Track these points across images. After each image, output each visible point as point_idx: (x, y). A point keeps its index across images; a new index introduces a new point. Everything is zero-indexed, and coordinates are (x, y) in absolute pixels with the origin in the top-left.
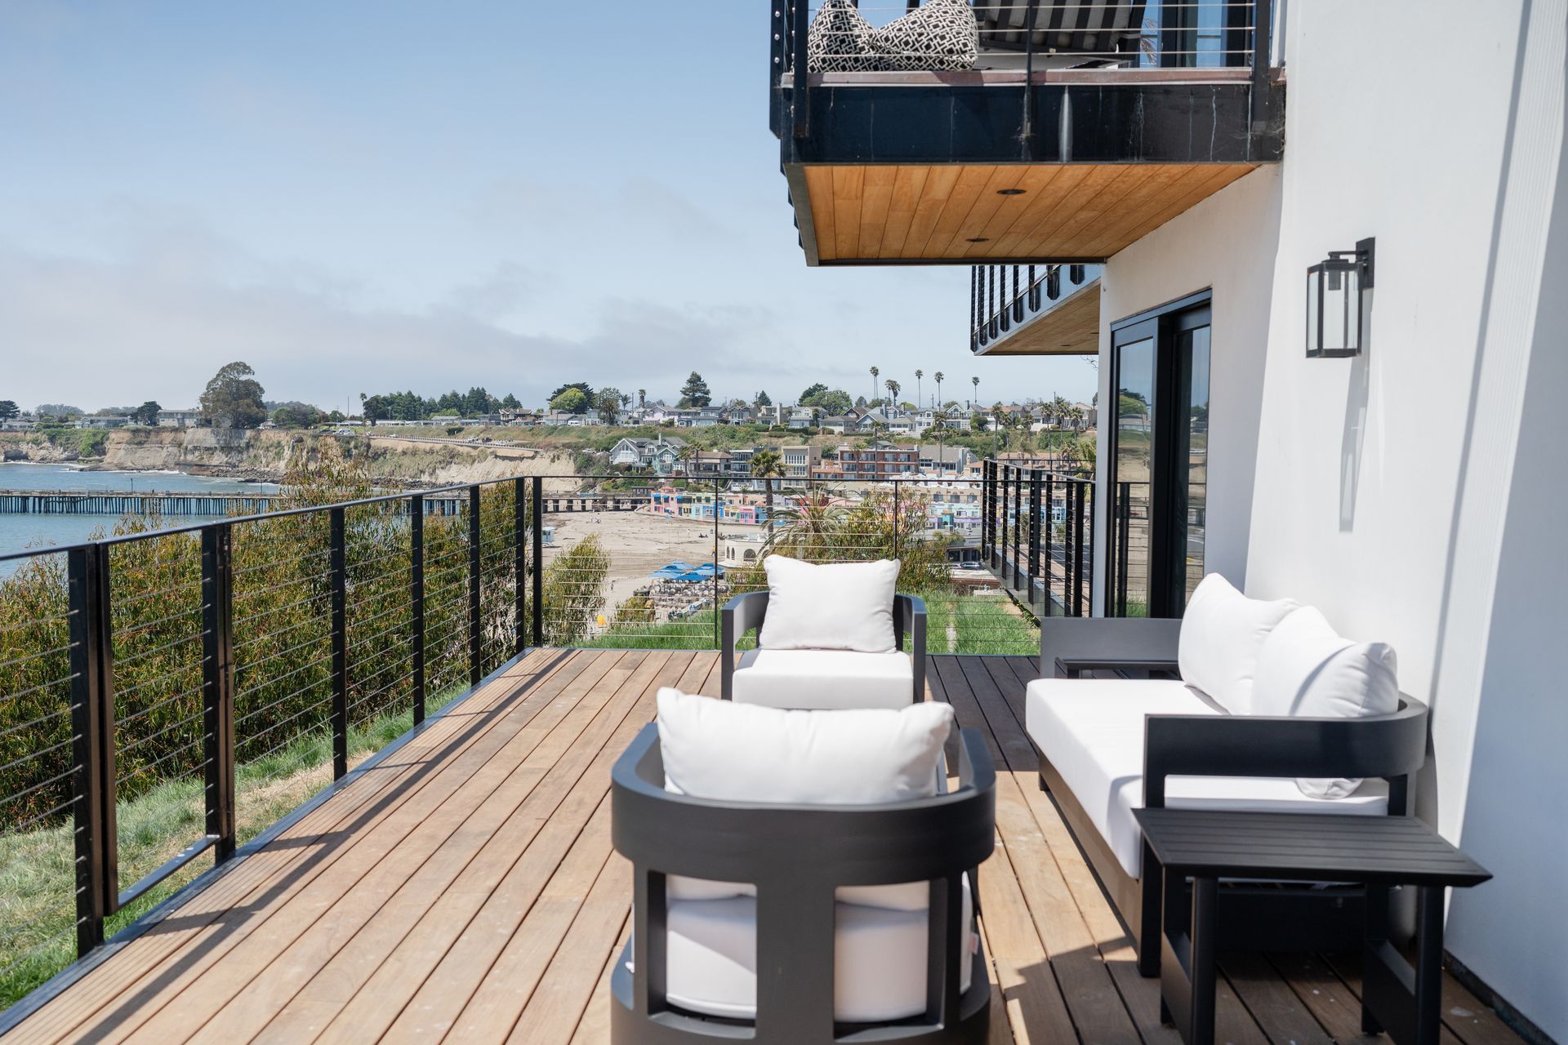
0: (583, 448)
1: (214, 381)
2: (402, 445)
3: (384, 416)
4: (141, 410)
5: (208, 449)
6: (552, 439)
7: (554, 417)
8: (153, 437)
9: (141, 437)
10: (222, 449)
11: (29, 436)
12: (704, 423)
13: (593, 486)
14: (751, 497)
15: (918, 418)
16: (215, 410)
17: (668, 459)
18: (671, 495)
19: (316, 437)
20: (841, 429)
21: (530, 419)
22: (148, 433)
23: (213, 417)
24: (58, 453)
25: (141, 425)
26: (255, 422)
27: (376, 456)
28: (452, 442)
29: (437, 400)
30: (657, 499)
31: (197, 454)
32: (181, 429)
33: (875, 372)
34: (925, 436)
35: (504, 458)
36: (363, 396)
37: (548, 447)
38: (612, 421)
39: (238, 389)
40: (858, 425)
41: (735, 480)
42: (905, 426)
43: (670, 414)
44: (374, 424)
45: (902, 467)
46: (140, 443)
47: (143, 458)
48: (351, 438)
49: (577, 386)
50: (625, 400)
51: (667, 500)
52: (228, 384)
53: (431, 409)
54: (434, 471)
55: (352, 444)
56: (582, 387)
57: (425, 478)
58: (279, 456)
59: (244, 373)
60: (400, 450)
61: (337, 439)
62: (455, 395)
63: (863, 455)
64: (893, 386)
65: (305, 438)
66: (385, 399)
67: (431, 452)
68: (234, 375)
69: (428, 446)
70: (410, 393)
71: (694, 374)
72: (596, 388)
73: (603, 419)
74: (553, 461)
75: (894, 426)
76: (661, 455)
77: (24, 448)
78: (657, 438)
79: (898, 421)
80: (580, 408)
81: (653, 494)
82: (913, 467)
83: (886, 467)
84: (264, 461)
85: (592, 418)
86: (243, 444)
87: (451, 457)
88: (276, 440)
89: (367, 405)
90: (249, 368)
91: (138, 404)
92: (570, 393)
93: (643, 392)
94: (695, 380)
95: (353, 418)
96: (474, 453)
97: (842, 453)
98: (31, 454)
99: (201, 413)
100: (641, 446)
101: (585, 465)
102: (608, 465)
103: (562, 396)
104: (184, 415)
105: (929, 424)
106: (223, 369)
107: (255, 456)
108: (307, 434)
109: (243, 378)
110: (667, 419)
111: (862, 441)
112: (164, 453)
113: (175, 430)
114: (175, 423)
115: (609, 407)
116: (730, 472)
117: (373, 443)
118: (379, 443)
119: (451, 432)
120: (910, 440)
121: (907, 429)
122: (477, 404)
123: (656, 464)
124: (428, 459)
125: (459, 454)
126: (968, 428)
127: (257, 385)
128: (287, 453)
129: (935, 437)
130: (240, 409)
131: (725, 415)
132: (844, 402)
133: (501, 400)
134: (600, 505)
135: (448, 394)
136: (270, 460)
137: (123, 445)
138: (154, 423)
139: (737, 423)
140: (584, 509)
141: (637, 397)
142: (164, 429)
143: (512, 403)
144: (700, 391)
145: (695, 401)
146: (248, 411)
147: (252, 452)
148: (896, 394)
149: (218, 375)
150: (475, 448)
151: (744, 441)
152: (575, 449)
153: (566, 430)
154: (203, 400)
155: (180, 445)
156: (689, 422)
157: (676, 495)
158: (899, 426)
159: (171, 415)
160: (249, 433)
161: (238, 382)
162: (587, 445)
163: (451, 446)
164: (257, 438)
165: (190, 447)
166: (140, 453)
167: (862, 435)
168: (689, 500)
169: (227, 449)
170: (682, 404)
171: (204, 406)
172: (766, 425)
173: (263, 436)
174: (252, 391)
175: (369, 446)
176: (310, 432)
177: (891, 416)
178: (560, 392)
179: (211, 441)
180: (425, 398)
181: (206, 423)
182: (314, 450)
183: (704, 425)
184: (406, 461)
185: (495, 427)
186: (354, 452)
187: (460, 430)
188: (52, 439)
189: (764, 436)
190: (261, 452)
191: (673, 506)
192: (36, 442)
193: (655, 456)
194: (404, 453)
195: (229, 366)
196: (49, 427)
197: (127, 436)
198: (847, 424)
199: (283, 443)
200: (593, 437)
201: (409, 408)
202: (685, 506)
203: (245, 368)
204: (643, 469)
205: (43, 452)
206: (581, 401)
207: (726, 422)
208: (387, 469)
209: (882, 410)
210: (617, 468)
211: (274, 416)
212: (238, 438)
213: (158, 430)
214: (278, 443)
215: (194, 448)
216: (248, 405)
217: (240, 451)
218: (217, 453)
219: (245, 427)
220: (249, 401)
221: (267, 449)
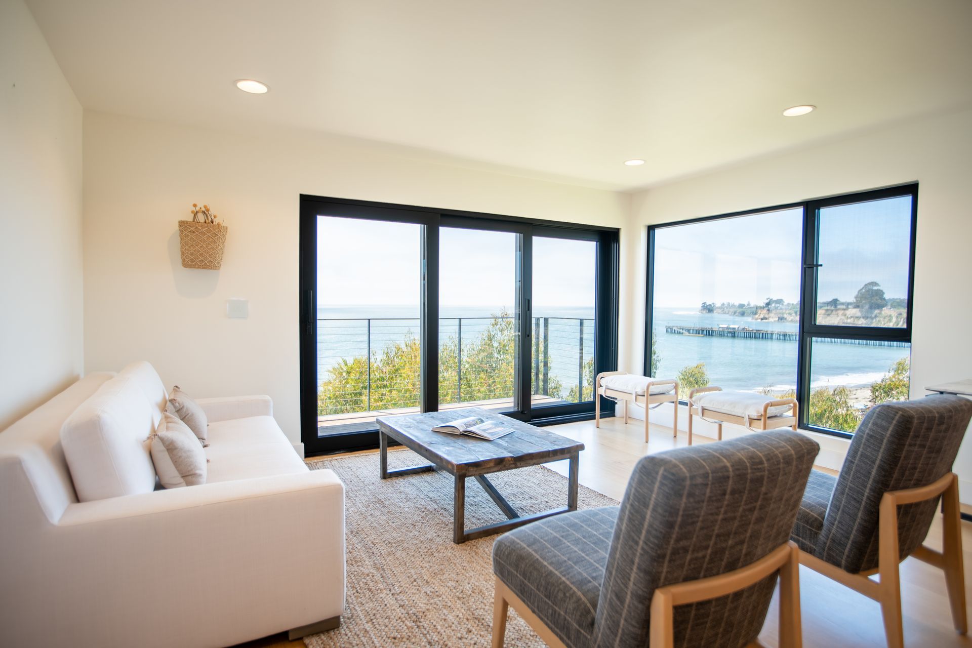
1: (861, 290)
4: (831, 301)
5: (857, 317)
8: (834, 312)
9: (829, 312)
10: (863, 318)
11: (787, 312)
16: (861, 301)
22: (832, 311)
23: (860, 304)
25: (830, 308)
26: (880, 307)
31: (852, 319)
32: (847, 309)
39: (872, 292)
46: (829, 315)
47: (830, 321)
52: (868, 291)
58: (890, 321)
59: (875, 286)
65: (903, 313)
68: (871, 287)
77: (785, 316)
84: (883, 323)
86: (873, 316)
88: (889, 314)
90: (878, 284)
91: (830, 299)
98: (787, 319)
99: (854, 303)
104: (848, 304)
106: (866, 285)
107: (879, 321)
109: (875, 288)
112: (839, 318)
113: (844, 310)
114: (844, 307)
127: (882, 291)
128: (894, 320)
130: (872, 301)
136: (885, 322)
137: (821, 316)
138: (836, 306)
142: (839, 309)
146: (876, 302)
147: (878, 319)
149: (863, 287)
154: (856, 297)
155: (845, 315)
159: (843, 304)
160: (877, 311)
161: (873, 290)
164: (880, 313)
165: (849, 316)
166: (828, 318)
169: (866, 318)
171: (857, 300)
173: (883, 312)
174: (880, 293)
179: (859, 314)
181: (857, 306)
190: (882, 319)
192: (790, 314)
195: (869, 283)
196: (794, 308)
197: (823, 312)
199: (893, 315)
203: (875, 284)
205: (792, 317)
211: (889, 304)
212: (872, 313)
213: (837, 310)
214: (890, 316)
215: (851, 317)
216: (877, 300)
217: (872, 319)
218: (862, 319)
219: (875, 308)
220: (877, 298)
221: (885, 318)
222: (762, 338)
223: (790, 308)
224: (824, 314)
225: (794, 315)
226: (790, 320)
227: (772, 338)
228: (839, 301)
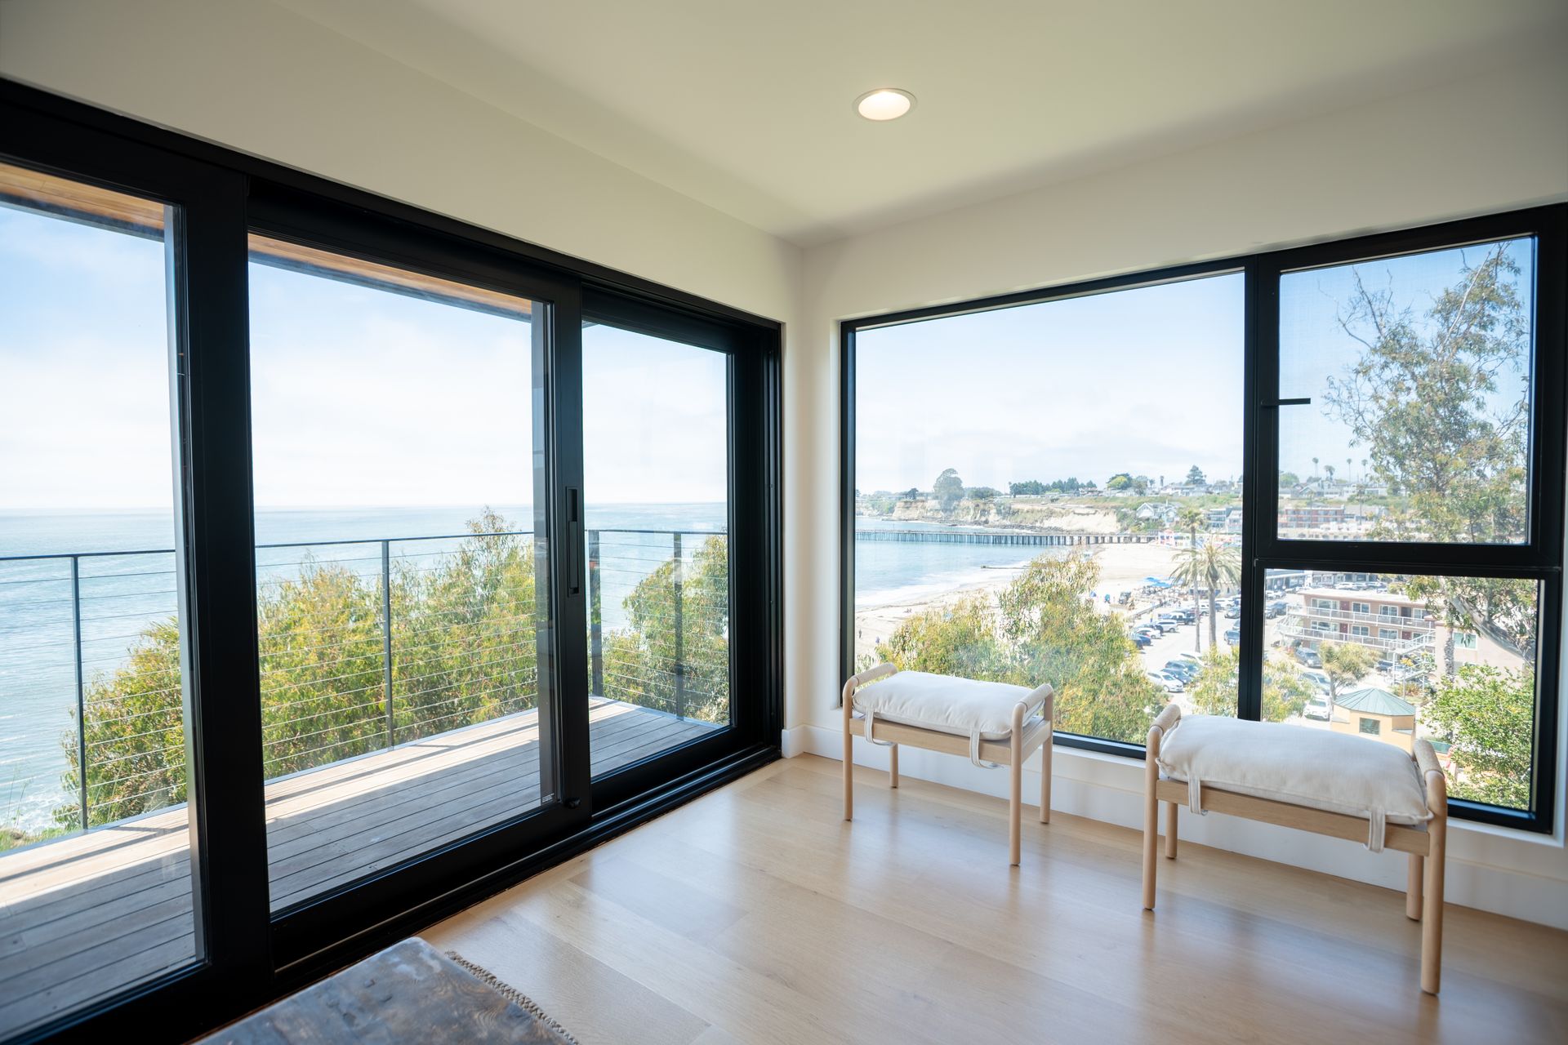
0: (1123, 508)
1: (939, 478)
2: (1026, 507)
3: (1020, 493)
4: (910, 492)
5: (937, 510)
6: (1106, 504)
7: (1109, 492)
8: (913, 505)
9: (908, 505)
10: (943, 510)
11: (864, 505)
12: (1199, 492)
13: (1126, 529)
14: (1221, 536)
15: (1345, 489)
16: (939, 491)
17: (1171, 514)
18: (1170, 535)
19: (985, 504)
20: (1289, 496)
21: (1096, 493)
22: (911, 503)
23: (939, 495)
24: (875, 512)
25: (908, 499)
26: (959, 497)
27: (1014, 513)
28: (1052, 506)
29: (1051, 484)
30: (1162, 537)
31: (932, 512)
32: (926, 501)
33: (1316, 461)
34: (1351, 500)
35: (1079, 514)
36: (1010, 483)
37: (1102, 508)
38: (1141, 493)
39: (951, 481)
40: (1301, 493)
41: (1214, 526)
42: (1336, 493)
43: (1175, 489)
44: (1015, 497)
45: (1331, 519)
46: (908, 508)
47: (909, 515)
48: (1002, 504)
49: (1123, 475)
50: (1152, 482)
51: (1168, 538)
52: (946, 479)
53: (1046, 489)
54: (1042, 520)
55: (1002, 507)
56: (1126, 475)
57: (1038, 524)
58: (968, 513)
59: (953, 474)
60: (1026, 510)
61: (995, 505)
62: (1060, 482)
63: (1302, 512)
64: (1330, 469)
65: (982, 504)
66: (1023, 485)
67: (1041, 511)
68: (949, 475)
69: (1039, 508)
70: (1035, 481)
71: (1194, 467)
72: (1134, 476)
73: (1137, 492)
74: (1105, 515)
75: (1327, 493)
76: (1167, 512)
78: (1165, 502)
79: (1330, 490)
80: (1124, 487)
81: (1160, 534)
82: (1339, 519)
83: (1319, 519)
84: (962, 516)
85: (1130, 492)
86: (952, 508)
87: (1051, 514)
88: (966, 506)
89: (1012, 488)
90: (955, 471)
91: (908, 490)
92: (1119, 479)
93: (1162, 478)
94: (1195, 470)
95: (1006, 494)
96: (1063, 511)
97: (1287, 510)
99: (934, 493)
100: (1155, 507)
101: (1122, 518)
102: (1135, 518)
103: (1115, 480)
104: (928, 494)
105: (1354, 492)
106: (944, 472)
107: (958, 513)
108: (981, 502)
109: (953, 476)
110: (1174, 491)
111: (1303, 503)
112: (918, 512)
113: (923, 501)
114: (923, 498)
115: (1140, 487)
116: (1210, 522)
117: (1012, 507)
118: (1016, 506)
119: (1052, 501)
120: (1339, 502)
121: (1337, 496)
122: (1070, 487)
123: (1164, 517)
124: (1039, 514)
125: (1055, 512)
126: (1386, 494)
127: (959, 479)
128: (972, 512)
129: (1358, 500)
130: (951, 491)
131: (1210, 489)
132: (1293, 480)
133: (1085, 484)
134: (1129, 540)
135: (1056, 481)
136: (964, 515)
137: (902, 509)
138: (914, 498)
139: (1218, 494)
140: (1119, 542)
141: (1158, 481)
142: (918, 501)
143: (1091, 485)
144: (1197, 475)
145: (1195, 482)
146: (955, 492)
147: (956, 511)
148: (1332, 474)
149: (941, 475)
150: (1064, 509)
151: (1222, 504)
152: (1117, 508)
153: (1115, 499)
154: (935, 487)
155: (925, 508)
156: (1187, 494)
157: (1174, 535)
158: (1331, 493)
159: (922, 494)
160: (955, 503)
161: (951, 478)
162: (1125, 507)
163: (1051, 508)
164: (959, 505)
165: (929, 509)
166: (908, 512)
167: (1304, 499)
168: (1182, 538)
169: (945, 510)
170: (1187, 483)
171: (936, 490)
172: (1237, 495)
173: (961, 504)
174: (957, 482)
175: (1010, 508)
176: (983, 501)
177: (1326, 488)
178: (1113, 478)
179: (938, 507)
180: (1044, 484)
181: (936, 498)
182: (984, 510)
183: (1197, 495)
184: (1028, 515)
185: (1076, 498)
186: (1003, 511)
187: (1057, 499)
188: (873, 506)
189: (1235, 501)
190: (961, 511)
191: (1172, 541)
192: (867, 508)
193: (1163, 513)
194: (1028, 512)
195: (946, 471)
197: (903, 504)
198: (1292, 493)
199: (971, 507)
200: (1130, 502)
201: (1036, 489)
202: (1179, 541)
203: (953, 471)
204: (1156, 520)
206: (1126, 483)
207: (1211, 493)
208: (1019, 520)
209: (1319, 485)
210: (1141, 519)
211: (966, 494)
212: (951, 505)
213: (916, 502)
214: (968, 507)
215: (931, 510)
216: (955, 489)
217: (951, 511)
218: (941, 512)
219: (953, 500)
220: (955, 487)
221: (963, 510)
225: (871, 508)
228: (917, 491)
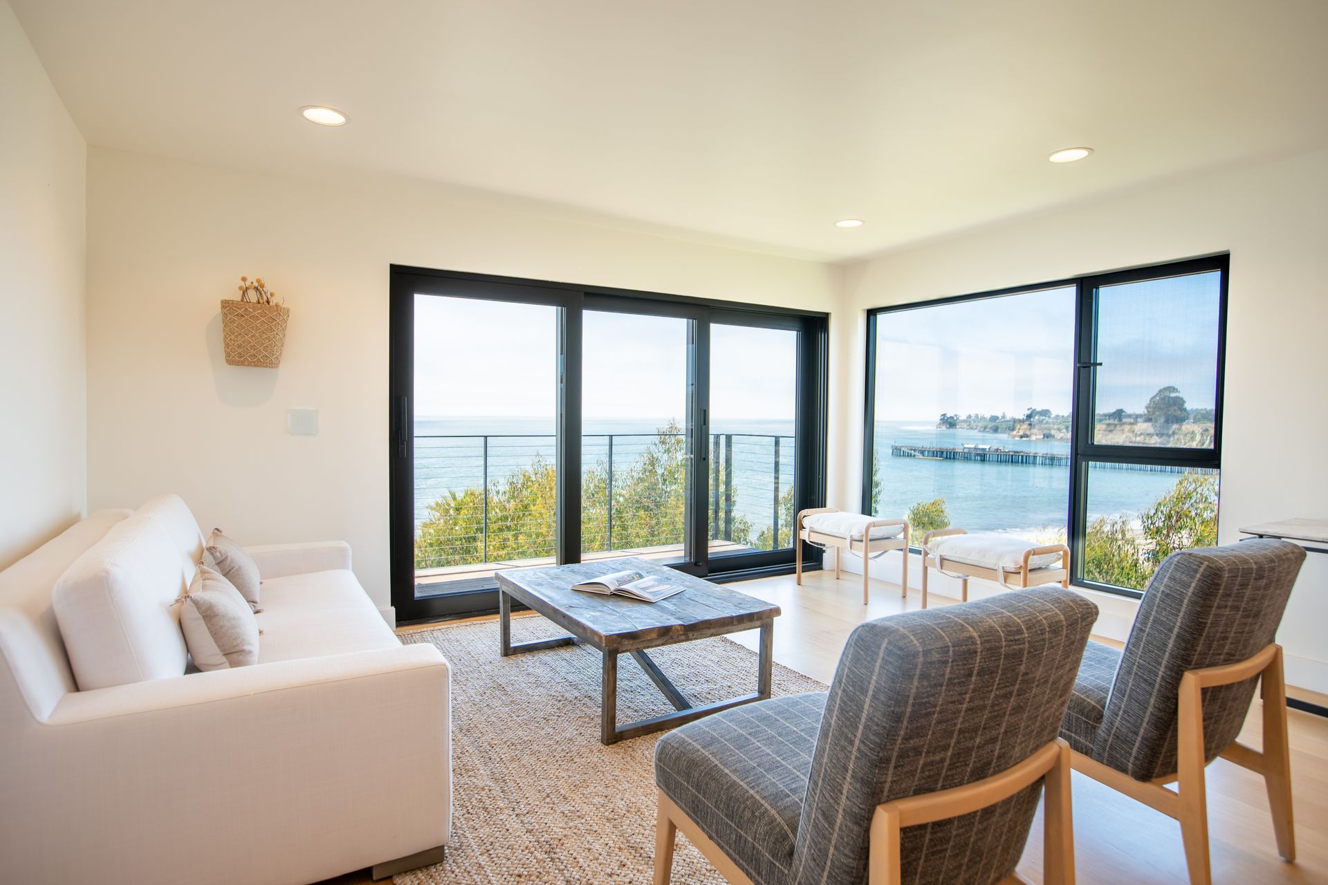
1: (1154, 397)
4: (1115, 413)
5: (1148, 434)
8: (1118, 428)
9: (1112, 428)
10: (1157, 435)
11: (1056, 427)
16: (1154, 413)
22: (1115, 425)
23: (1153, 417)
25: (1112, 421)
26: (1180, 420)
31: (1142, 437)
32: (1135, 423)
39: (1169, 401)
46: (1111, 431)
47: (1112, 439)
52: (1163, 399)
58: (1193, 439)
59: (1173, 392)
65: (1209, 429)
68: (1167, 393)
77: (1053, 432)
84: (1183, 442)
86: (1170, 432)
88: (1191, 430)
90: (1177, 389)
91: (1112, 410)
98: (1056, 436)
99: (1145, 415)
104: (1137, 416)
106: (1160, 391)
107: (1178, 439)
109: (1173, 395)
112: (1124, 436)
113: (1131, 424)
114: (1132, 420)
127: (1182, 399)
128: (1198, 438)
130: (1170, 413)
136: (1187, 441)
137: (1101, 432)
138: (1120, 420)
142: (1125, 423)
146: (1175, 413)
147: (1176, 437)
149: (1157, 394)
154: (1147, 408)
155: (1133, 432)
159: (1130, 416)
160: (1175, 426)
161: (1169, 397)
164: (1179, 429)
165: (1138, 433)
166: (1111, 436)
169: (1160, 434)
171: (1148, 411)
173: (1183, 428)
174: (1179, 402)
179: (1151, 430)
181: (1149, 420)
190: (1182, 437)
192: (1059, 430)
195: (1164, 389)
196: (1065, 422)
197: (1104, 427)
199: (1196, 432)
203: (1173, 389)
205: (1062, 434)
211: (1191, 416)
212: (1168, 428)
213: (1122, 424)
214: (1193, 432)
215: (1141, 434)
216: (1175, 410)
217: (1169, 436)
218: (1155, 437)
219: (1172, 422)
220: (1176, 408)
221: (1185, 435)
222: (1022, 462)
223: (1059, 421)
224: (1105, 430)
225: (1065, 430)
226: (1059, 437)
227: (1034, 463)
228: (1125, 412)
